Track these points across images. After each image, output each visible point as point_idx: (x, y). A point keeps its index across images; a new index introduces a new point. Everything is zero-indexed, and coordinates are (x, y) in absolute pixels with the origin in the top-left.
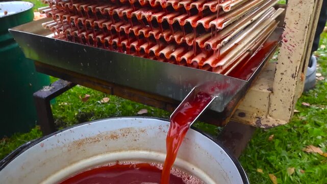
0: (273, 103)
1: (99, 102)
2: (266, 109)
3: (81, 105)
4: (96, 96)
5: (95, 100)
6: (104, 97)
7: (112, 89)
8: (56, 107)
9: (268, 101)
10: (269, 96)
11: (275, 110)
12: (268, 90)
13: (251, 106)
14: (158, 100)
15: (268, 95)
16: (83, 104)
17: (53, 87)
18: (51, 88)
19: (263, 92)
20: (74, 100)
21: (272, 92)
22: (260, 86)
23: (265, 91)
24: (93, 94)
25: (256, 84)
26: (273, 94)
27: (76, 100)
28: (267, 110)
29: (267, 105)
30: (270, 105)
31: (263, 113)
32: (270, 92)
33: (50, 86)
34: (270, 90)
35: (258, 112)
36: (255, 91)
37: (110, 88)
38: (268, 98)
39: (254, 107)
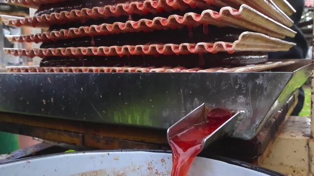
2: (305, 165)
7: (83, 136)
9: (307, 152)
10: (308, 144)
12: (303, 136)
13: (281, 164)
15: (305, 144)
17: (12, 155)
18: (9, 156)
19: (297, 140)
21: (312, 138)
22: (290, 133)
23: (300, 137)
28: (307, 168)
29: (307, 160)
30: (310, 158)
31: (302, 173)
32: (308, 138)
33: (9, 154)
34: (308, 136)
35: (294, 171)
36: (285, 139)
37: (81, 135)
38: (307, 148)
39: (287, 165)
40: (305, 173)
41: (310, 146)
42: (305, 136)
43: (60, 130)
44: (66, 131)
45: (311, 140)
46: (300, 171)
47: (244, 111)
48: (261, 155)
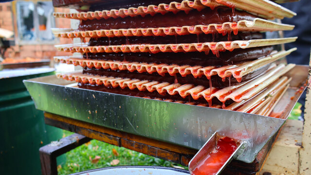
0: (304, 160)
1: (108, 164)
2: (295, 168)
3: (90, 166)
4: (106, 158)
5: (104, 162)
6: (114, 159)
7: (120, 139)
8: (65, 167)
9: (298, 158)
10: (299, 152)
11: (308, 169)
12: (296, 144)
13: (276, 165)
14: (171, 152)
15: (296, 151)
16: (92, 166)
17: (61, 142)
18: (59, 143)
19: (291, 148)
20: (83, 162)
21: (302, 147)
22: (285, 140)
23: (293, 146)
24: (103, 157)
25: (280, 139)
26: (304, 150)
27: (86, 161)
28: (297, 170)
29: (297, 164)
30: (300, 163)
31: (293, 173)
32: (299, 147)
33: (59, 141)
34: (299, 145)
35: (286, 171)
36: (280, 146)
37: (118, 138)
38: (298, 155)
39: (280, 166)
40: (295, 174)
41: (300, 154)
42: (297, 145)
43: (101, 133)
44: (106, 134)
45: (302, 149)
46: (291, 171)
47: (246, 142)
48: (258, 171)
